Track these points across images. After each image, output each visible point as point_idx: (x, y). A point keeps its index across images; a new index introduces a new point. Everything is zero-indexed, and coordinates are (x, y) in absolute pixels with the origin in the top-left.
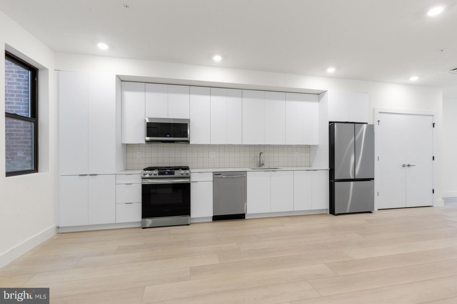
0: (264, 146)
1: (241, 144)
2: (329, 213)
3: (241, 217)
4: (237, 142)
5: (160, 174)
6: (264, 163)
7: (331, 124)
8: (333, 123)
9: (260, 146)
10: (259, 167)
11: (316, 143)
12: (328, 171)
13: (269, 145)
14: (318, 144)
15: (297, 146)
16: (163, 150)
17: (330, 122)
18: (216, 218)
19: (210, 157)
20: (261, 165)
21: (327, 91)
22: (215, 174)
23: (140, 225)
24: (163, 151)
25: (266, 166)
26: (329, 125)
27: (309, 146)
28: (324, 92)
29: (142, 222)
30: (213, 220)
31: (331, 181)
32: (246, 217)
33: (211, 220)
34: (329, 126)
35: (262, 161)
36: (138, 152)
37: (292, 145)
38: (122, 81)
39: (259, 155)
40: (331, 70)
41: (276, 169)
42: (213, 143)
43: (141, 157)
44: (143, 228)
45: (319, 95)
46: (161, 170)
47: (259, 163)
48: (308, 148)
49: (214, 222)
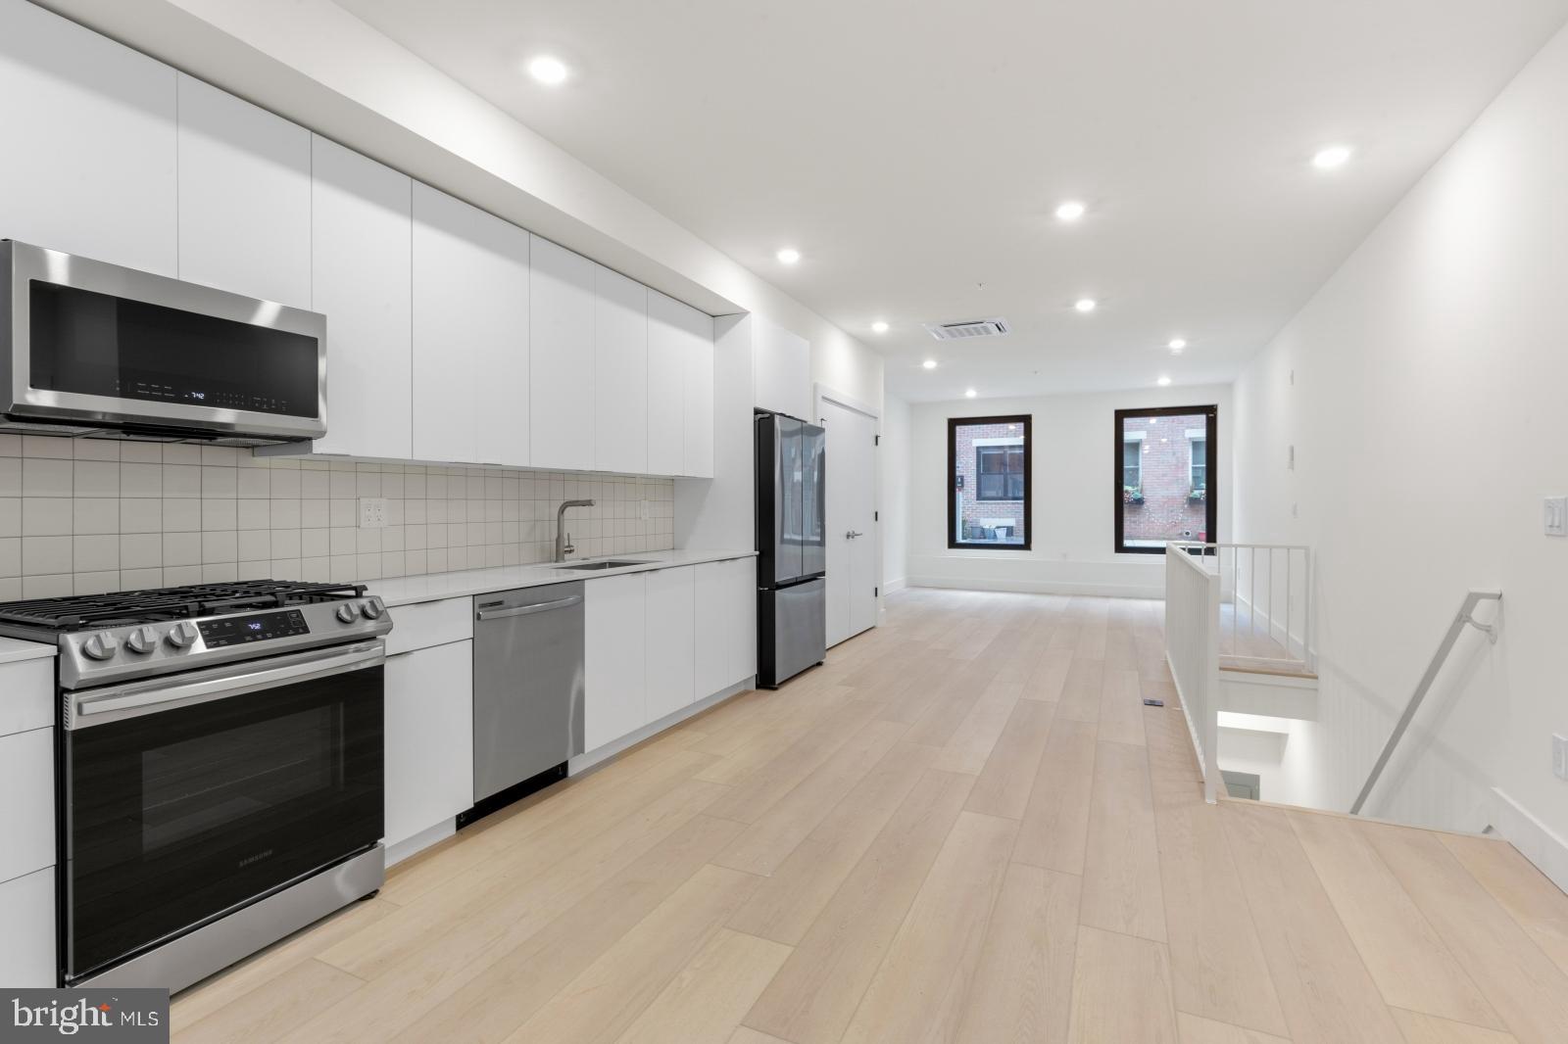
2: (754, 688)
5: (212, 635)
6: (571, 544)
7: (760, 416)
10: (557, 561)
11: (709, 472)
12: (754, 560)
14: (712, 476)
15: (647, 481)
17: (758, 412)
19: (363, 524)
20: (563, 552)
21: (748, 313)
22: (482, 606)
26: (755, 419)
27: (672, 481)
30: (459, 825)
31: (760, 589)
32: (572, 771)
33: (453, 830)
34: (755, 422)
45: (718, 319)
48: (672, 486)
49: (465, 839)
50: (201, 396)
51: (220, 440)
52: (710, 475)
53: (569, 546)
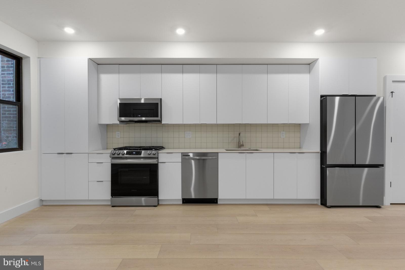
0: (245, 125)
1: (216, 123)
2: (320, 204)
3: (214, 201)
4: (212, 121)
5: (128, 153)
7: (323, 98)
8: (324, 97)
9: (240, 125)
10: (238, 148)
11: (307, 122)
12: (320, 154)
13: (251, 124)
14: (309, 123)
15: (284, 125)
16: (140, 129)
17: (322, 96)
18: (186, 201)
19: (186, 137)
20: (240, 146)
21: (319, 59)
22: (184, 155)
23: (110, 203)
24: (140, 131)
25: (247, 146)
26: (321, 99)
27: (300, 124)
28: (316, 60)
29: (111, 201)
30: (183, 202)
31: (322, 166)
32: (219, 202)
33: (181, 203)
34: (321, 101)
35: (241, 141)
36: (117, 133)
37: (278, 124)
38: (98, 64)
39: (238, 135)
40: (320, 32)
41: (257, 150)
42: (185, 122)
43: (119, 137)
44: (113, 206)
45: (310, 65)
46: (130, 150)
47: (238, 143)
49: (184, 205)
50: (140, 116)
51: (148, 122)
52: (308, 122)
53: (243, 144)
